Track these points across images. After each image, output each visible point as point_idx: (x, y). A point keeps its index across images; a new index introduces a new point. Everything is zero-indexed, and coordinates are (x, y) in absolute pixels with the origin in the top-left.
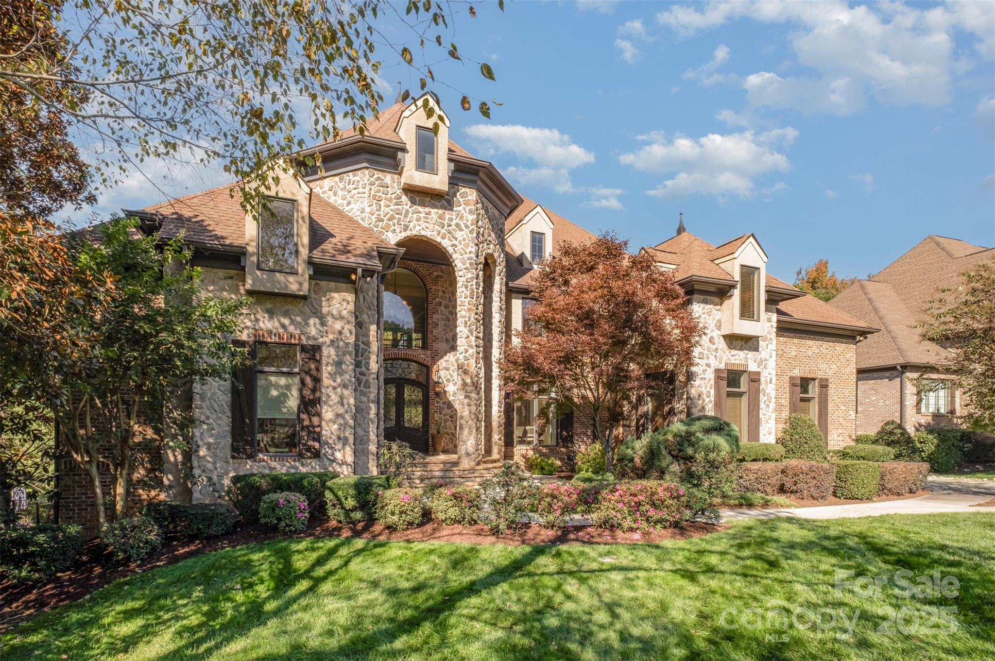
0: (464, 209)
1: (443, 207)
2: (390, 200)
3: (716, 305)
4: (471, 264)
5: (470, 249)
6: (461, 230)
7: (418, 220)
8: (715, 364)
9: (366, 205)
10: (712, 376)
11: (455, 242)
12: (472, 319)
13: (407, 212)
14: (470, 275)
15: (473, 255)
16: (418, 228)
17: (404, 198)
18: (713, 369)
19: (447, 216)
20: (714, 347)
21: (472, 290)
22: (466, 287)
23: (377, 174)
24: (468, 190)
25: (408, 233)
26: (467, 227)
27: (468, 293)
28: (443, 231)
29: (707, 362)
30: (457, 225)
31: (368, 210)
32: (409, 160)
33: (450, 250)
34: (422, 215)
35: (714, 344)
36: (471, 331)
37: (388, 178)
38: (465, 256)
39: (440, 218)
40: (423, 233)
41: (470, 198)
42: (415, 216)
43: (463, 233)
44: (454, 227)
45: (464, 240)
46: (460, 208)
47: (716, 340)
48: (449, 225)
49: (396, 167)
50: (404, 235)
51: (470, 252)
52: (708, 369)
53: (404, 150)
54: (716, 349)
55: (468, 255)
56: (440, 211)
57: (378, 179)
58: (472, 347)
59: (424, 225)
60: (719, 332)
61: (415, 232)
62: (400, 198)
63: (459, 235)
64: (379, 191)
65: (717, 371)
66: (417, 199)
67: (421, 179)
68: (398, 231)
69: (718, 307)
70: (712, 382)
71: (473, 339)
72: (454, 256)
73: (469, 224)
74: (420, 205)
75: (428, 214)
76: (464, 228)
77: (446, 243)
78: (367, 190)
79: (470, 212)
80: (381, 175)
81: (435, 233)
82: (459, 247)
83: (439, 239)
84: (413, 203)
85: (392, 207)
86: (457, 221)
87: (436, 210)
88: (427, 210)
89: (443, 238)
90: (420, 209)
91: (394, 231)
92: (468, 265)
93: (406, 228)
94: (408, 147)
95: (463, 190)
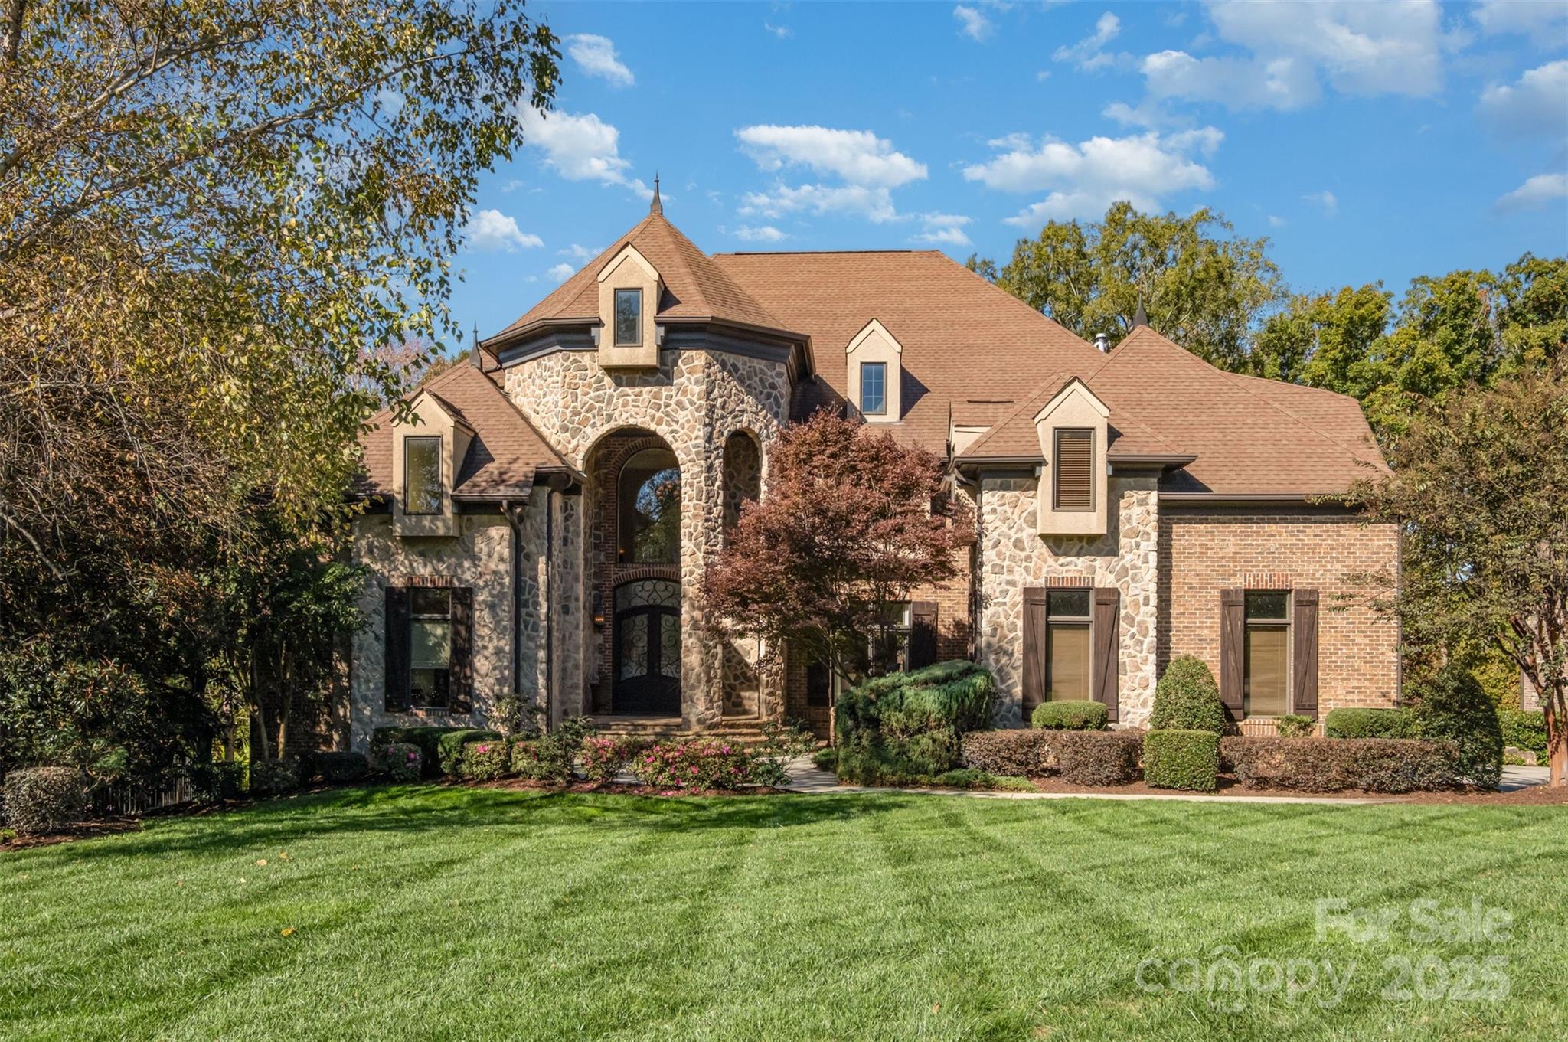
0: (689, 379)
1: (660, 383)
2: (590, 386)
3: (1028, 489)
4: (697, 453)
5: (696, 433)
6: (684, 409)
7: (624, 405)
8: (1024, 579)
9: (559, 398)
10: (1020, 599)
11: (675, 427)
12: (700, 528)
13: (611, 397)
14: (696, 469)
15: (701, 441)
16: (625, 416)
17: (607, 380)
18: (1020, 588)
19: (664, 394)
20: (1023, 555)
21: (700, 491)
22: (691, 486)
23: (573, 356)
24: (694, 353)
25: (613, 425)
26: (692, 403)
27: (694, 493)
28: (659, 414)
29: (1010, 578)
30: (679, 403)
31: (561, 403)
32: (605, 335)
33: (668, 438)
34: (630, 398)
35: (1023, 550)
36: (697, 546)
37: (586, 358)
38: (690, 444)
39: (655, 398)
40: (632, 421)
41: (696, 363)
42: (621, 400)
43: (684, 413)
44: (674, 406)
45: (688, 421)
46: (683, 380)
47: (1027, 544)
48: (667, 405)
49: (591, 345)
50: (606, 427)
51: (697, 438)
52: (1012, 590)
53: (599, 324)
54: (1028, 558)
55: (694, 442)
56: (655, 389)
57: (575, 361)
58: (698, 566)
59: (633, 410)
60: (1033, 531)
61: (621, 422)
62: (602, 380)
63: (681, 416)
64: (575, 377)
65: (1028, 592)
66: (624, 378)
67: (622, 356)
68: (598, 424)
69: (1031, 493)
70: (1020, 608)
71: (700, 555)
72: (674, 447)
73: (695, 399)
74: (628, 385)
75: (640, 394)
76: (687, 405)
77: (662, 430)
78: (560, 379)
79: (697, 382)
80: (577, 356)
81: (648, 418)
82: (682, 432)
83: (653, 427)
84: (619, 383)
85: (592, 394)
86: (679, 397)
87: (649, 389)
88: (637, 390)
89: (659, 424)
90: (628, 390)
91: (594, 425)
92: (693, 456)
93: (609, 418)
94: (603, 319)
95: (687, 354)
